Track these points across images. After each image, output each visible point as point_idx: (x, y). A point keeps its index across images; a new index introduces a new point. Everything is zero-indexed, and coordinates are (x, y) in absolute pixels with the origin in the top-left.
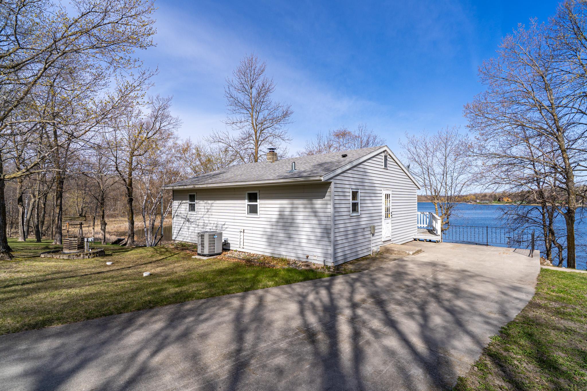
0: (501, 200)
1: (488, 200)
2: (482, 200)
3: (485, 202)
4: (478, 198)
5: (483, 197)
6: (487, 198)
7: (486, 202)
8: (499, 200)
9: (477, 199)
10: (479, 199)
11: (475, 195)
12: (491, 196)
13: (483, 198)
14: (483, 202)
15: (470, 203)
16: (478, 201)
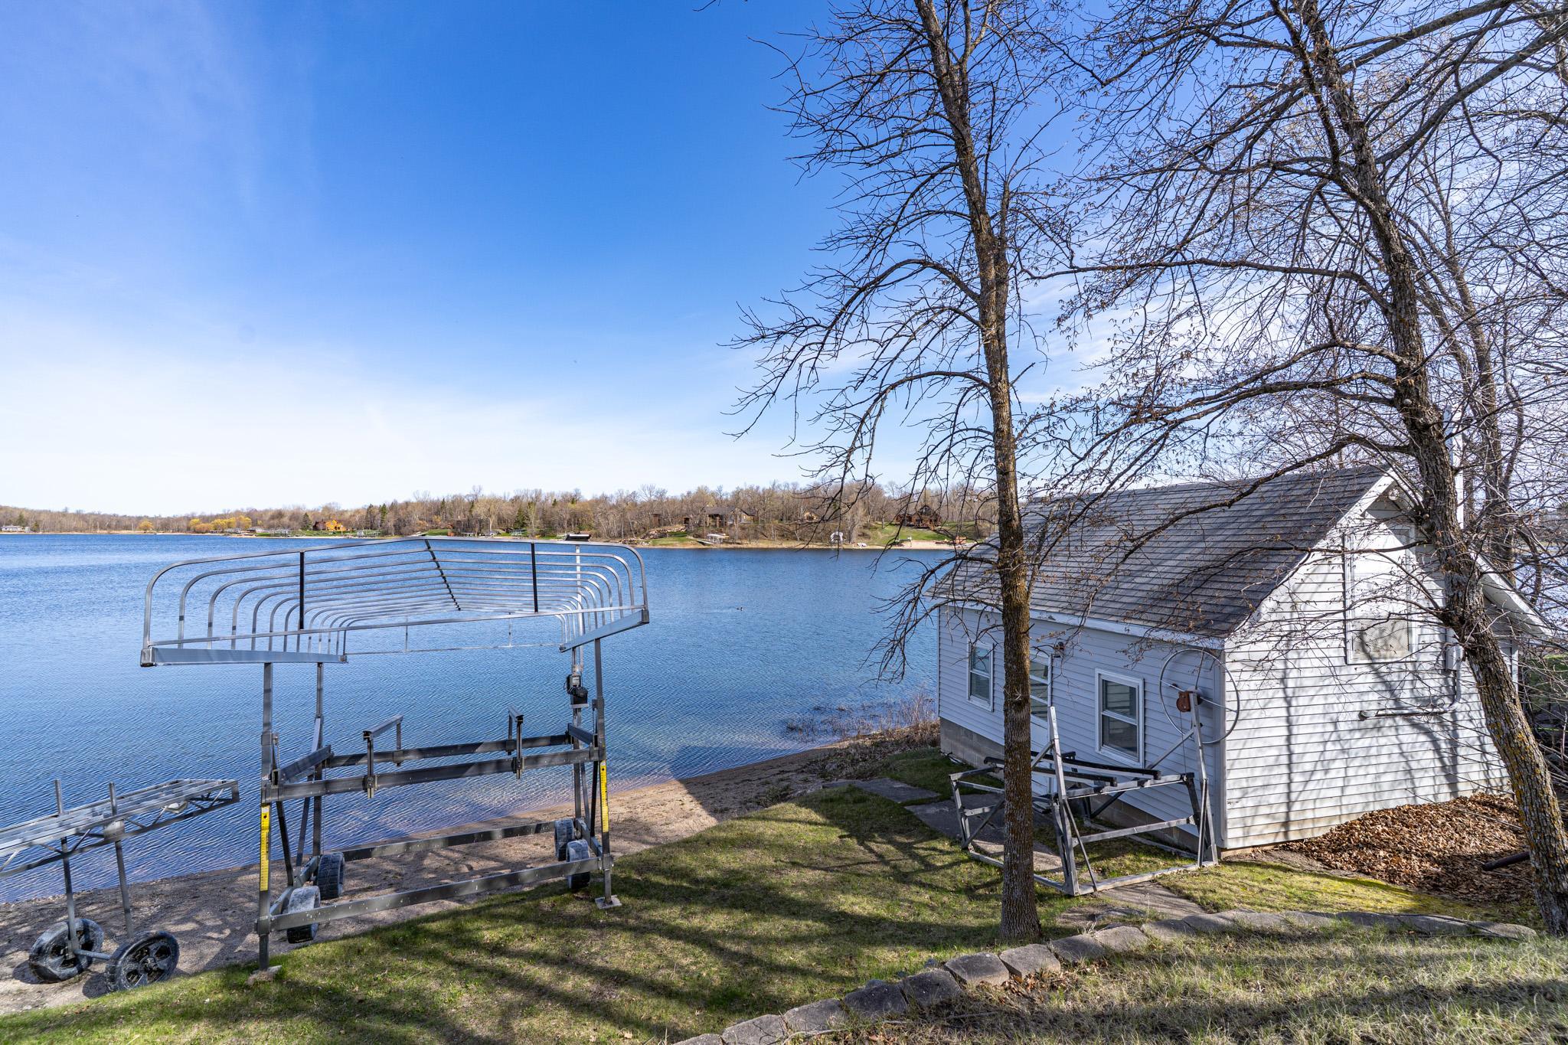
0: (321, 527)
1: (289, 527)
2: (270, 527)
3: (279, 531)
4: (259, 522)
5: (273, 518)
6: (286, 520)
7: (283, 531)
8: (315, 528)
9: (255, 523)
10: (260, 526)
11: (249, 514)
12: (294, 516)
13: (276, 522)
14: (273, 531)
15: (235, 536)
16: (259, 530)
